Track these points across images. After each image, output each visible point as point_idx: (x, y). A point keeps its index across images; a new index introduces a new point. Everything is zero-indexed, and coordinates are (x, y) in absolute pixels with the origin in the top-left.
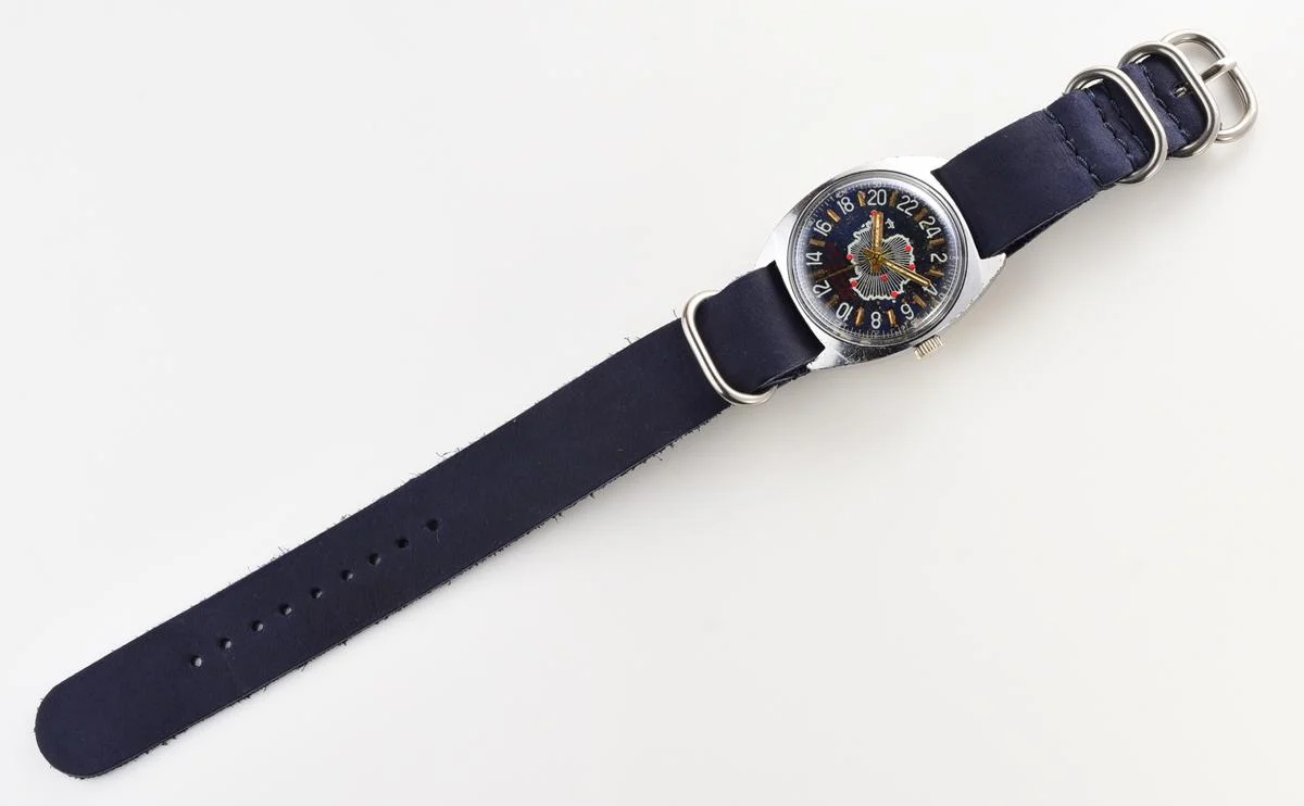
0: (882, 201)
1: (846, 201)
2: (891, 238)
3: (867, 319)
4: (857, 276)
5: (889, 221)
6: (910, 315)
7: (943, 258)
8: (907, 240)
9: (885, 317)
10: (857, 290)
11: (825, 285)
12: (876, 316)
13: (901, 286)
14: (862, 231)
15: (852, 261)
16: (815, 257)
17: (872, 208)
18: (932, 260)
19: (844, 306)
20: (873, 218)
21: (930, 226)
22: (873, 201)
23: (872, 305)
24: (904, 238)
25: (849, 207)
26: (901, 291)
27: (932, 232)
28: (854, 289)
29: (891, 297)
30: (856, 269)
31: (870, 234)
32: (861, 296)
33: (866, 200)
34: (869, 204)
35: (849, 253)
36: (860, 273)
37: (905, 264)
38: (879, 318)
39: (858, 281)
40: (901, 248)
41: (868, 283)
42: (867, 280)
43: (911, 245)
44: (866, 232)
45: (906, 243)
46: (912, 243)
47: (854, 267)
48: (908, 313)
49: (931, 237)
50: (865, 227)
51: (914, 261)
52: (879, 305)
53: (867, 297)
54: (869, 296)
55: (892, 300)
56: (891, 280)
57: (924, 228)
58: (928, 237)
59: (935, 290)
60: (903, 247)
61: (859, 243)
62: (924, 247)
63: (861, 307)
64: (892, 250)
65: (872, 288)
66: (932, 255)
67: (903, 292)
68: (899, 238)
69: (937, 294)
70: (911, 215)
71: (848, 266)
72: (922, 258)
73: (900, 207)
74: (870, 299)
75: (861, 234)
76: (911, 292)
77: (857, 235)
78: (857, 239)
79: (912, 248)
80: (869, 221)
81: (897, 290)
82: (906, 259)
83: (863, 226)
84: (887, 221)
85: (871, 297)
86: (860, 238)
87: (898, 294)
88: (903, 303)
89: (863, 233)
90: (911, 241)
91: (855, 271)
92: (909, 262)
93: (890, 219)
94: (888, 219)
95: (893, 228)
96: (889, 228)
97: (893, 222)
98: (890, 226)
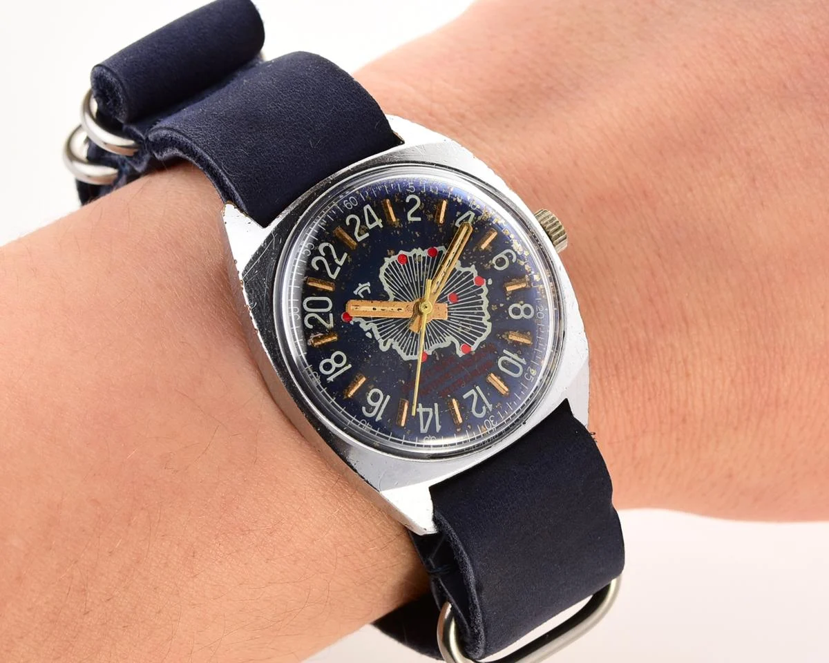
0: (325, 305)
1: (328, 366)
2: (387, 287)
3: (522, 327)
4: (453, 344)
5: (358, 291)
6: (507, 255)
7: (413, 202)
8: (388, 261)
9: (516, 296)
10: (477, 343)
11: (472, 396)
12: (516, 311)
13: (464, 270)
14: (378, 336)
15: (430, 353)
16: (426, 415)
17: (338, 321)
18: (419, 219)
19: (505, 364)
20: (356, 320)
21: (363, 222)
22: (327, 319)
23: (499, 317)
24: (386, 266)
25: (339, 359)
26: (473, 269)
27: (372, 220)
28: (474, 348)
29: (484, 287)
30: (442, 345)
31: (381, 322)
32: (483, 338)
34: (330, 325)
35: (416, 357)
36: (447, 338)
37: (428, 264)
38: (518, 305)
39: (461, 342)
40: (402, 270)
41: (463, 324)
42: (459, 327)
43: (396, 254)
44: (379, 331)
45: (393, 263)
46: (392, 252)
47: (439, 348)
48: (506, 258)
49: (381, 221)
50: (370, 331)
51: (423, 250)
52: (498, 306)
53: (486, 327)
54: (485, 324)
55: (487, 285)
56: (457, 287)
57: (366, 232)
58: (381, 226)
59: (467, 214)
60: (400, 267)
61: (398, 341)
62: (398, 233)
63: (503, 336)
64: (407, 285)
65: (470, 318)
66: (410, 219)
67: (473, 266)
68: (385, 274)
69: (473, 211)
70: (345, 255)
71: (438, 358)
72: (416, 235)
73: (333, 273)
74: (489, 321)
75: (383, 338)
76: (473, 254)
77: (385, 344)
78: (392, 344)
79: (401, 252)
80: (361, 326)
81: (472, 276)
82: (420, 262)
83: (369, 335)
84: (358, 295)
85: (485, 319)
86: (390, 341)
87: (478, 274)
88: (492, 266)
89: (381, 334)
90: (389, 254)
91: (444, 348)
92: (424, 258)
93: (355, 290)
94: (355, 292)
95: (369, 284)
96: (369, 292)
97: (360, 284)
98: (367, 290)
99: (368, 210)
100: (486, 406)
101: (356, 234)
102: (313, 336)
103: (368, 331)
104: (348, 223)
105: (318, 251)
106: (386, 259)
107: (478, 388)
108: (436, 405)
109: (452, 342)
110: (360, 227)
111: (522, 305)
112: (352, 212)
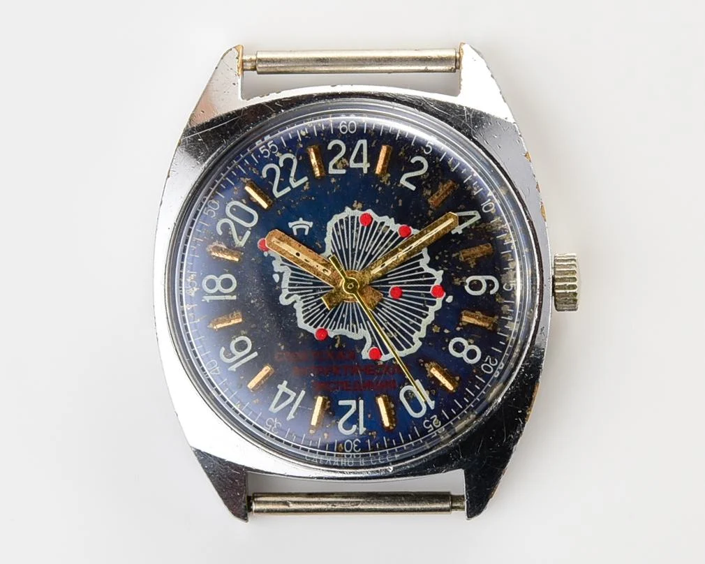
0: (249, 218)
1: (211, 284)
2: (328, 239)
3: (454, 368)
4: (364, 341)
5: (294, 226)
6: (489, 282)
7: (419, 166)
8: (348, 212)
9: (469, 331)
10: (390, 355)
11: (349, 407)
12: (459, 347)
13: (428, 270)
14: (285, 284)
15: (332, 334)
16: (285, 396)
17: (251, 244)
18: (413, 188)
19: (408, 395)
20: (273, 253)
21: (347, 156)
22: (241, 234)
23: (435, 342)
24: (342, 216)
25: (227, 283)
26: (438, 276)
27: (359, 159)
28: (384, 358)
29: (439, 301)
30: (351, 335)
31: (300, 273)
32: (403, 354)
33: (231, 248)
34: (241, 243)
35: (312, 330)
36: (361, 330)
37: (391, 241)
38: (464, 342)
39: (374, 343)
40: (357, 231)
41: (388, 326)
42: (382, 326)
43: (363, 209)
44: (291, 279)
45: (353, 218)
46: (360, 206)
47: (345, 336)
48: (484, 286)
49: (368, 165)
50: (281, 275)
51: (396, 223)
52: (442, 330)
53: (413, 344)
54: (414, 340)
55: (444, 301)
56: (408, 283)
57: (344, 168)
58: (365, 171)
59: (471, 213)
60: (358, 226)
61: (304, 302)
62: (380, 189)
63: (426, 365)
64: (353, 250)
65: (402, 324)
66: (403, 181)
67: (441, 272)
68: (336, 225)
69: (481, 213)
70: (305, 179)
71: (337, 346)
72: (398, 203)
73: (279, 190)
74: (420, 339)
75: (290, 290)
76: (449, 259)
77: (288, 297)
78: (295, 302)
79: (370, 212)
80: (274, 263)
81: (432, 282)
82: (383, 234)
83: (276, 278)
84: (291, 229)
85: (418, 336)
86: (296, 297)
87: (441, 284)
88: (463, 284)
89: (290, 285)
90: (354, 205)
91: (352, 339)
92: (391, 232)
93: (292, 222)
94: (291, 225)
95: (311, 224)
96: (306, 233)
97: (301, 219)
98: (304, 230)
99: (362, 146)
100: (358, 426)
101: (331, 164)
102: (216, 244)
103: (279, 273)
104: (330, 147)
105: (278, 158)
106: (348, 209)
107: (361, 402)
108: (303, 393)
109: (364, 338)
110: (341, 159)
111: (470, 344)
112: (343, 138)
